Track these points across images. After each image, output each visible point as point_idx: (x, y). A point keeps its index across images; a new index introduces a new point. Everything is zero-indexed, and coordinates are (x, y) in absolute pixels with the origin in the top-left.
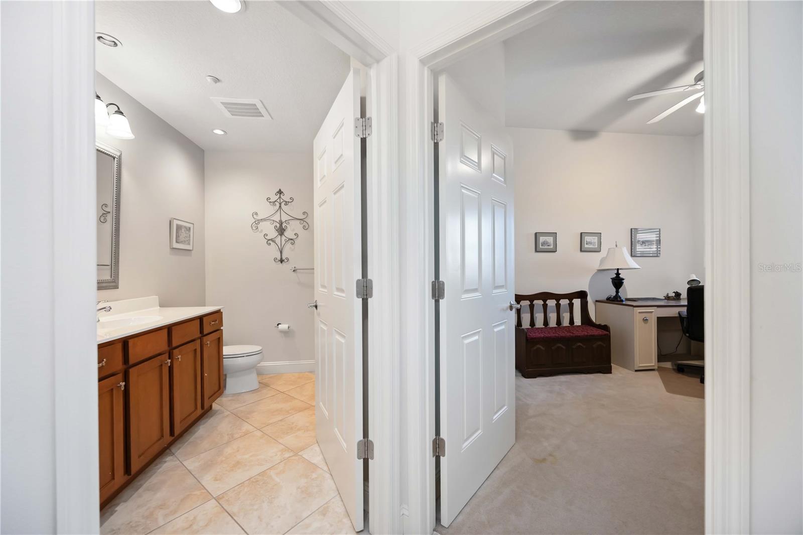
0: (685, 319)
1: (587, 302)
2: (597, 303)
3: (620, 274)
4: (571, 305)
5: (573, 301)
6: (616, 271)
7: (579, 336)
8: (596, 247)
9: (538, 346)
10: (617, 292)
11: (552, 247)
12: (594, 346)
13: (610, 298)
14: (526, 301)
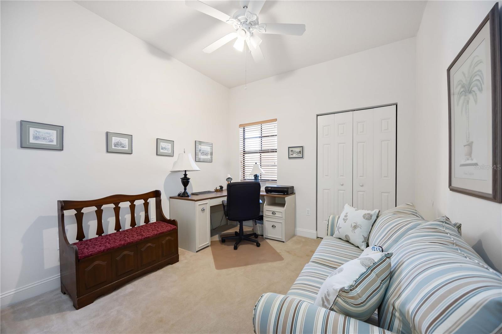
0: (226, 206)
1: (161, 200)
2: (171, 199)
3: (187, 175)
4: (146, 205)
5: (148, 201)
6: (184, 173)
7: (149, 237)
8: (170, 152)
9: (97, 263)
10: (185, 189)
11: (127, 149)
12: (164, 242)
13: (180, 194)
14: (93, 207)
